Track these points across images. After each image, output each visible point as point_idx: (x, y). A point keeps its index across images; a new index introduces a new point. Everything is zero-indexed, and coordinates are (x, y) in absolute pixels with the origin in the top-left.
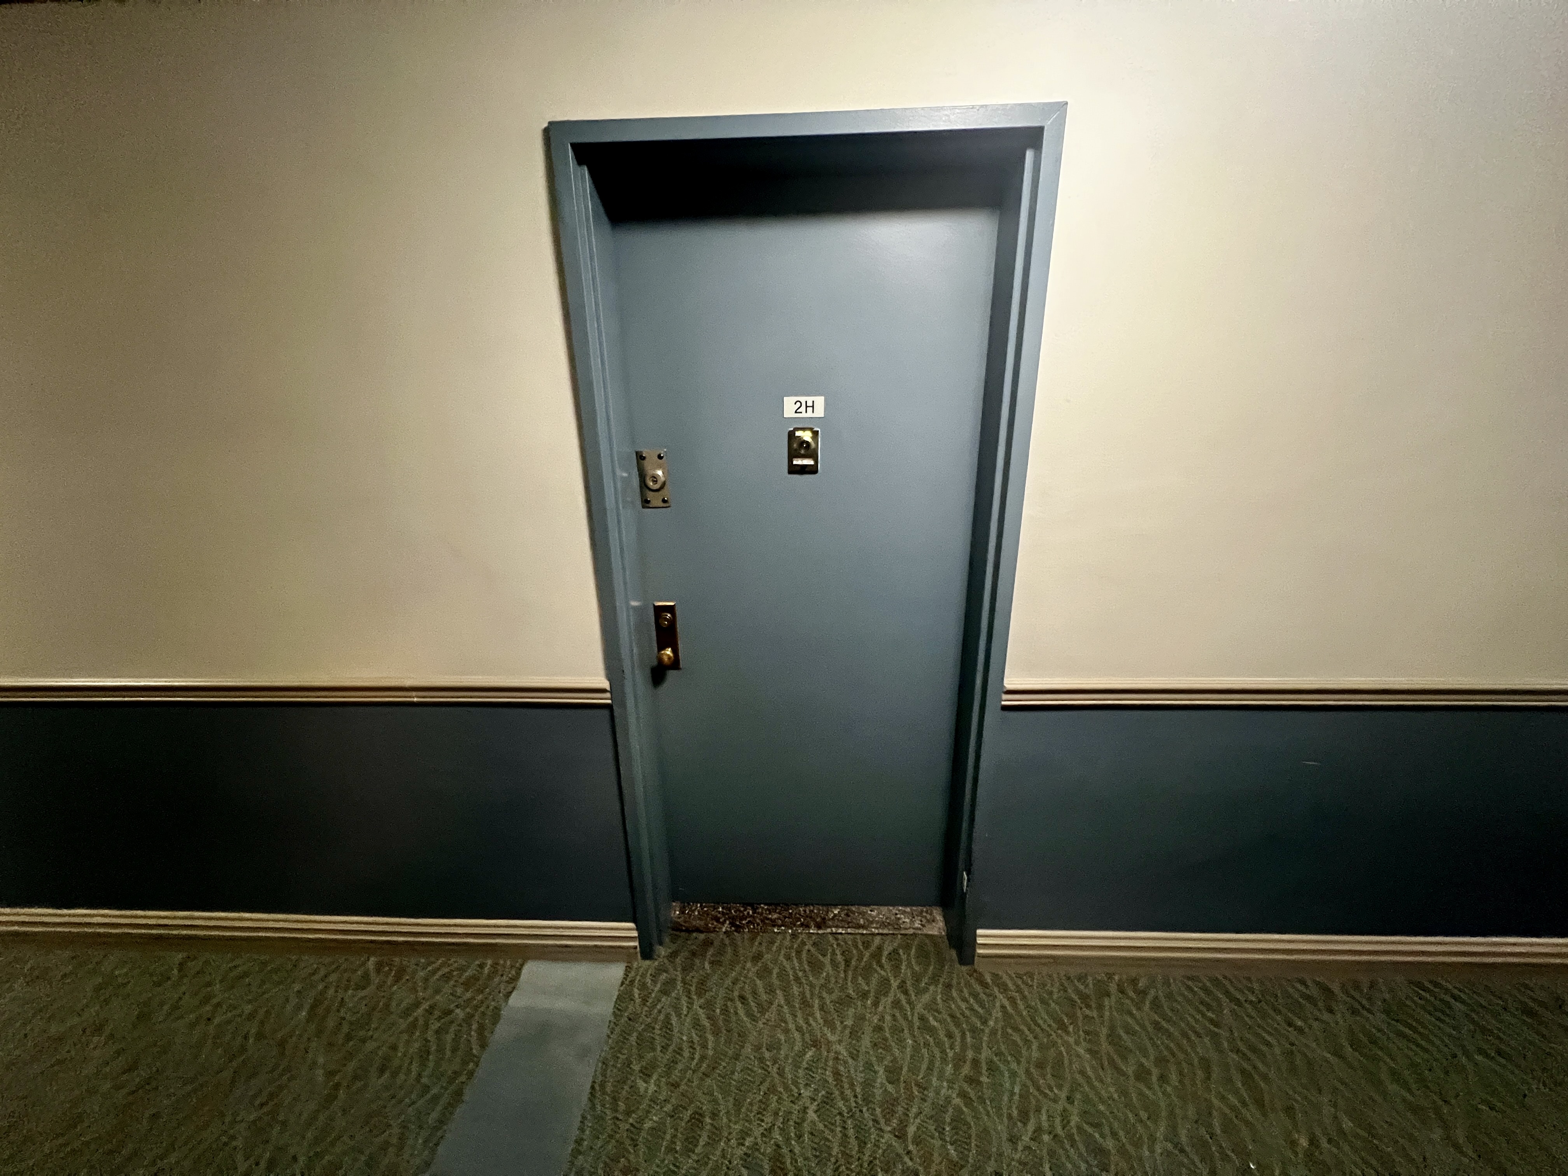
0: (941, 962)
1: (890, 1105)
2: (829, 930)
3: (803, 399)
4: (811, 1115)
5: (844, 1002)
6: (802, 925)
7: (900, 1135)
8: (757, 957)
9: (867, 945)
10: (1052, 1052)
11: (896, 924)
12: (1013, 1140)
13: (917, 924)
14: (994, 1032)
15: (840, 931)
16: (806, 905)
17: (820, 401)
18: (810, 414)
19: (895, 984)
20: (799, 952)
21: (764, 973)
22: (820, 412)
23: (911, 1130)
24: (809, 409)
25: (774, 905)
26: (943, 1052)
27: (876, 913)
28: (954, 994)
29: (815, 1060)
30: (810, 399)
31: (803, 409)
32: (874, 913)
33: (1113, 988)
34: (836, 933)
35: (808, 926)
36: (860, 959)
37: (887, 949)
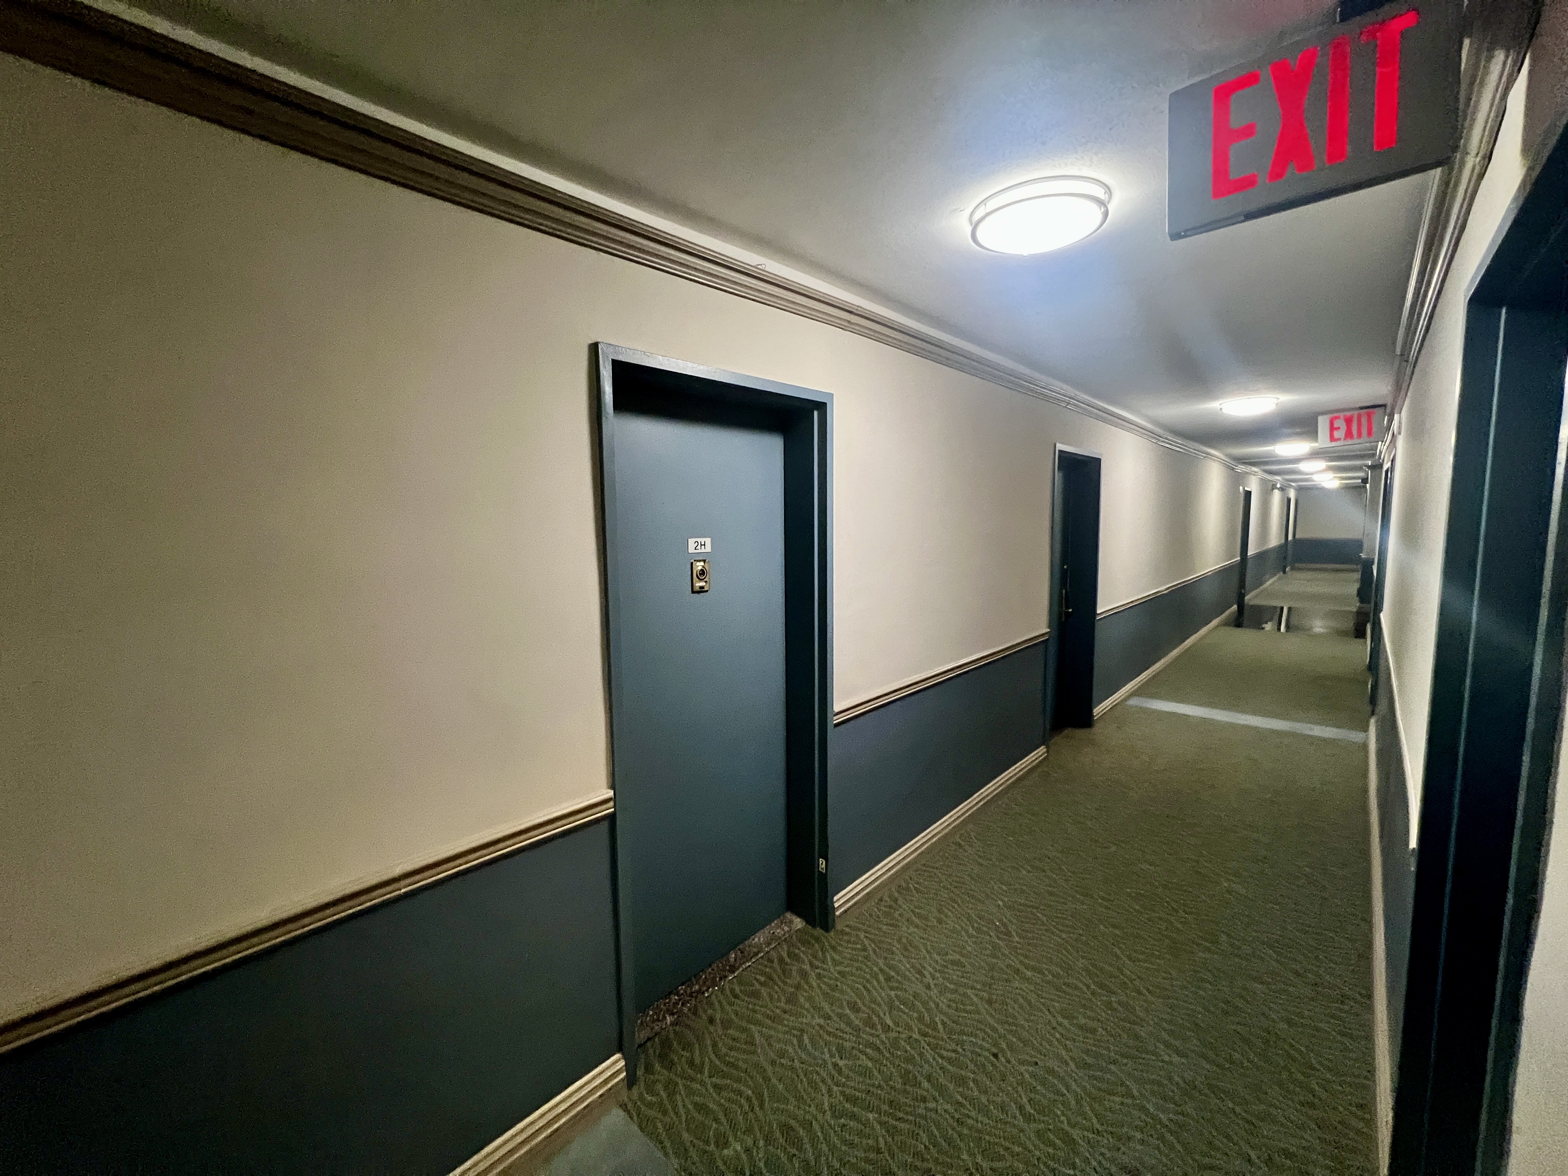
0: (817, 940)
1: (868, 1022)
2: (741, 969)
3: (699, 540)
4: (841, 1063)
5: (792, 1000)
6: (721, 979)
7: (887, 1029)
8: (711, 1021)
9: (771, 961)
10: (904, 940)
11: (773, 938)
12: (928, 987)
13: (786, 929)
14: (875, 952)
15: (748, 964)
16: (710, 966)
17: (708, 541)
18: (703, 550)
19: (807, 967)
20: (736, 996)
21: (726, 1024)
22: (708, 549)
23: (889, 1022)
24: (703, 547)
25: (687, 982)
26: (864, 978)
27: (759, 938)
28: (839, 948)
29: (811, 1040)
30: (702, 540)
31: (699, 547)
32: (756, 940)
33: (896, 894)
34: (746, 968)
35: (726, 977)
36: (775, 970)
37: (785, 955)
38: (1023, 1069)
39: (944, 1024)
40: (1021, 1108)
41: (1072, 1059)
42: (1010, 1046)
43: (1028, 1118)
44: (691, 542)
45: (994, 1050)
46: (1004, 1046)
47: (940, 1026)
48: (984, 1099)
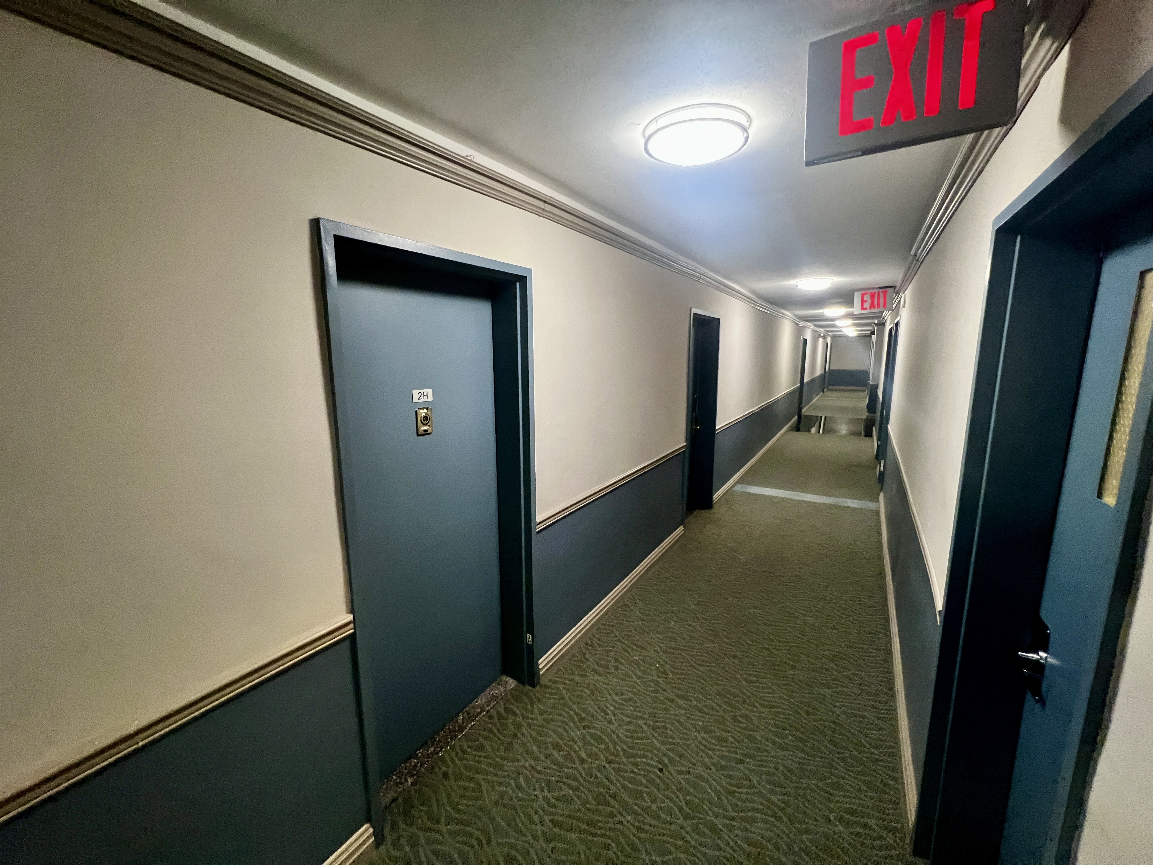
0: (527, 695)
1: (568, 757)
2: (468, 728)
3: (422, 391)
4: (549, 795)
5: (509, 748)
6: (451, 739)
7: (582, 761)
8: (445, 775)
9: (491, 717)
10: (592, 687)
11: (493, 698)
12: (610, 722)
13: (502, 689)
14: (570, 699)
15: (473, 723)
16: (442, 729)
17: (430, 392)
18: (426, 400)
19: (520, 719)
20: (464, 752)
21: (458, 777)
22: (430, 398)
23: (584, 755)
24: (426, 397)
25: (424, 745)
26: (563, 722)
27: (481, 700)
28: (544, 700)
29: (526, 778)
30: (425, 391)
31: (422, 397)
32: (479, 702)
33: (584, 650)
34: (472, 726)
35: (456, 736)
36: (495, 725)
37: (501, 709)
38: (680, 777)
39: (624, 750)
40: (681, 809)
41: (713, 764)
42: (671, 760)
43: (686, 817)
44: (415, 393)
45: (661, 766)
46: (666, 761)
47: (621, 753)
48: (654, 807)
